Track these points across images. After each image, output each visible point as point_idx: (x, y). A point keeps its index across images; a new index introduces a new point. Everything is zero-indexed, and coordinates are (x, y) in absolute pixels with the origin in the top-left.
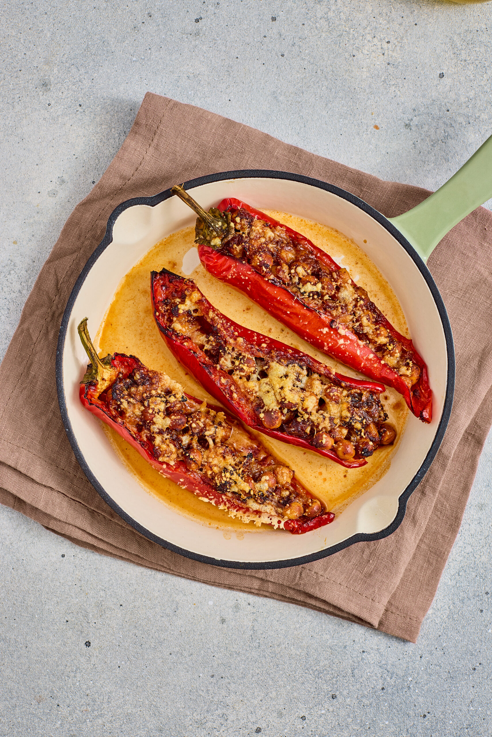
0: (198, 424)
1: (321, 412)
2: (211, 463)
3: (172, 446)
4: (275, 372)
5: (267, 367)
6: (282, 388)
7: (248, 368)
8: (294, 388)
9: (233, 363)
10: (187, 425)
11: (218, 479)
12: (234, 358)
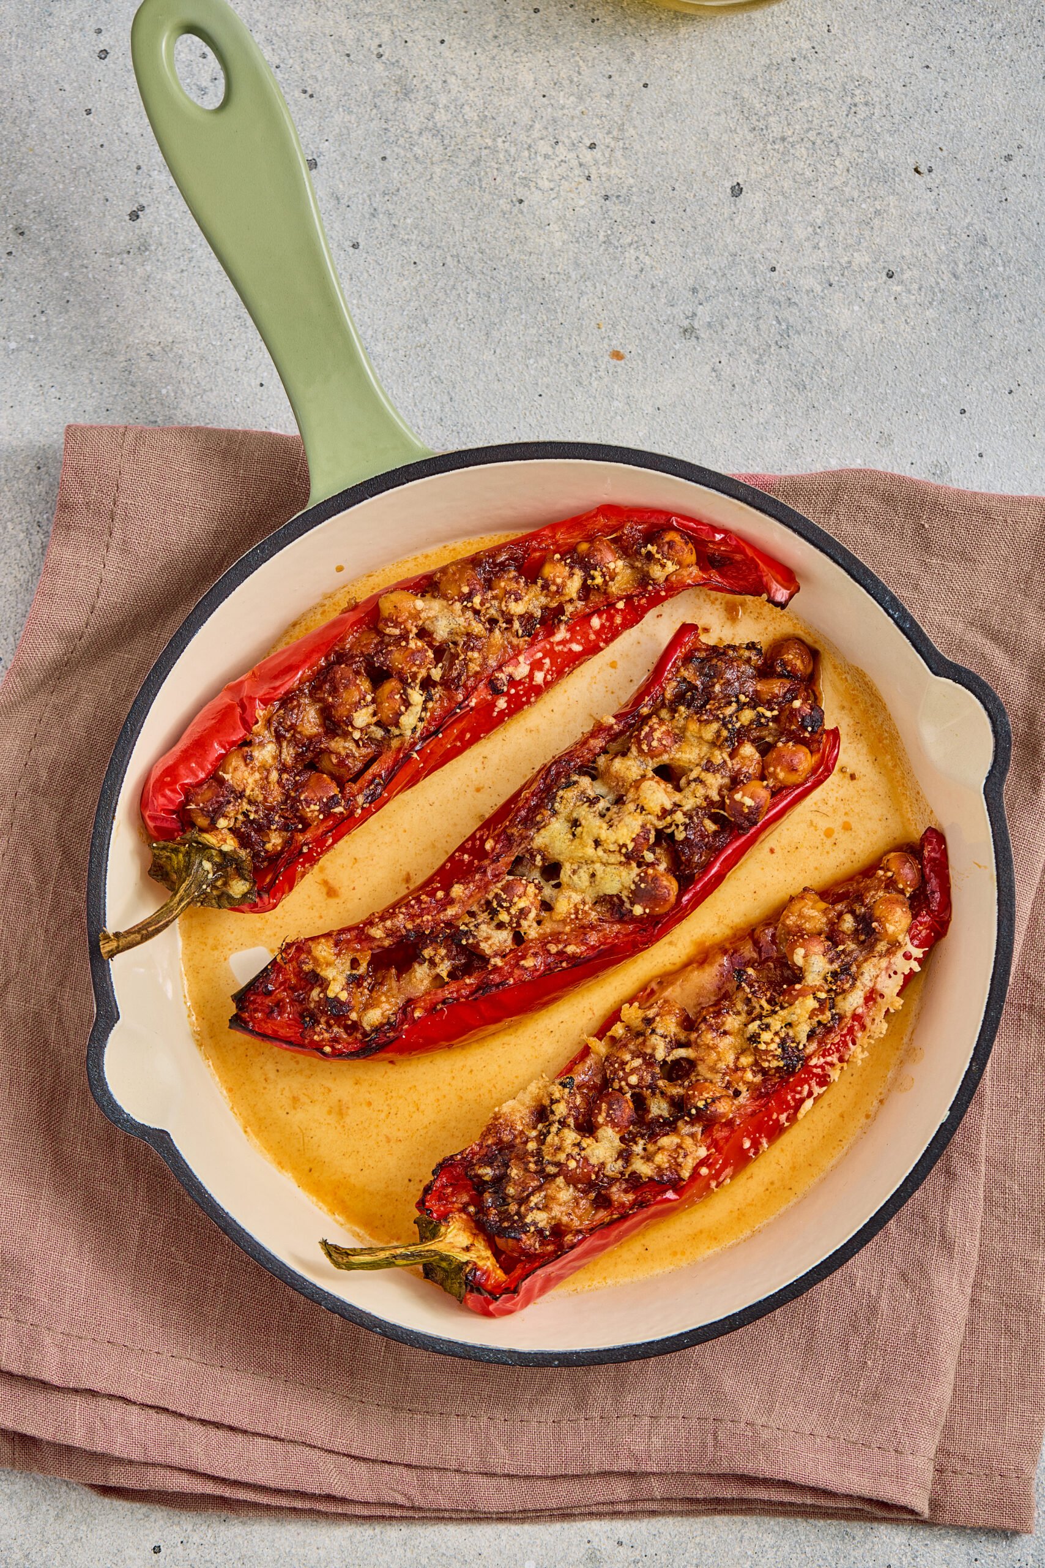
0: (633, 1071)
1: (683, 781)
2: (728, 1066)
3: (665, 1141)
4: (557, 844)
5: (539, 858)
6: (597, 843)
7: (524, 898)
8: (607, 818)
9: (500, 926)
10: (628, 1096)
11: (769, 1061)
12: (492, 919)
